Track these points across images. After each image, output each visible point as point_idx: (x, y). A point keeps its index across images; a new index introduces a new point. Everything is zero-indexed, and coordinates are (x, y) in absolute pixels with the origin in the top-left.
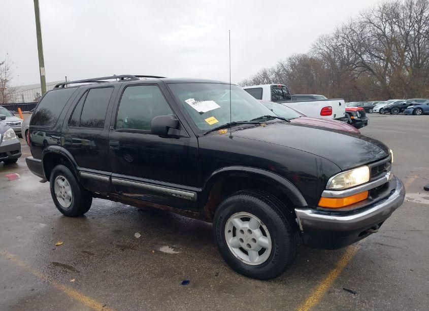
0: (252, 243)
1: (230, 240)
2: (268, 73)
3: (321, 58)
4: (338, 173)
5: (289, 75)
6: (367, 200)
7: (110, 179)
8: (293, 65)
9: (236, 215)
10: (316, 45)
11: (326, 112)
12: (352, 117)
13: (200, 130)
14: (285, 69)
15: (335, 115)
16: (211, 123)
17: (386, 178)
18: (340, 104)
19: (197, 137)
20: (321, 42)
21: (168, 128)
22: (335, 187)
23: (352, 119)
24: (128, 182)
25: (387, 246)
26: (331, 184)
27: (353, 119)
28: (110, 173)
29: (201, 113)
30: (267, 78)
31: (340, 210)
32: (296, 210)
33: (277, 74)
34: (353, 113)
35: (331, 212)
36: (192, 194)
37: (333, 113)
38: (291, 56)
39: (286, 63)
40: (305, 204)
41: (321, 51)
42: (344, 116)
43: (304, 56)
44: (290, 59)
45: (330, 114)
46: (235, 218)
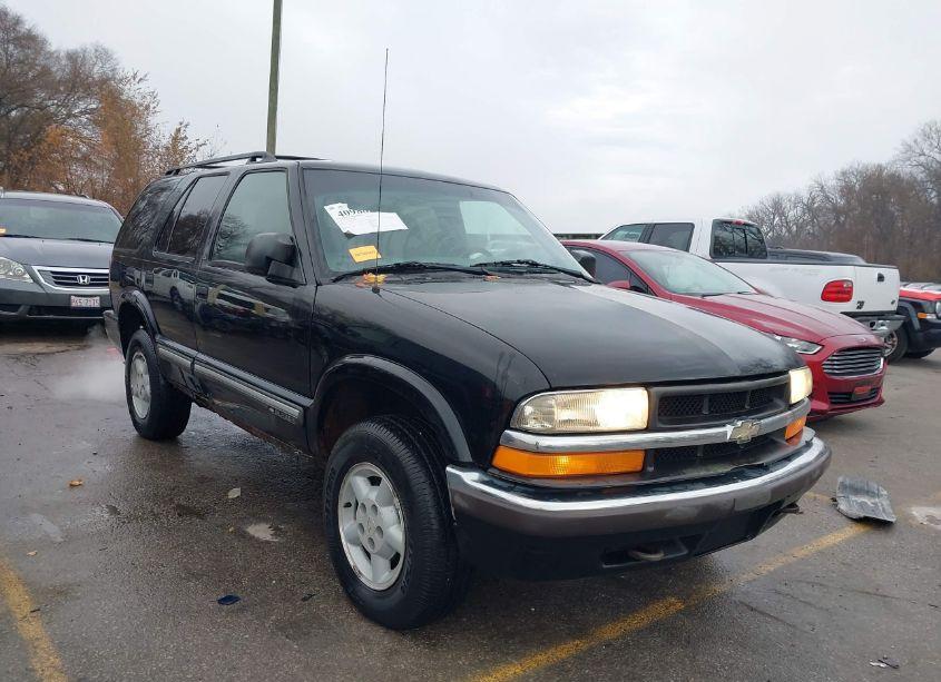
0: (376, 537)
1: (346, 526)
2: (786, 205)
3: (921, 176)
4: (543, 391)
5: (837, 211)
6: (642, 473)
7: (193, 364)
8: (847, 190)
9: (358, 468)
10: (913, 144)
11: (837, 292)
12: (921, 315)
13: (330, 271)
14: (827, 197)
15: (861, 304)
16: (357, 259)
17: (725, 433)
18: (881, 278)
19: (318, 285)
20: (927, 136)
21: (269, 260)
22: (532, 424)
23: (920, 320)
24: (213, 373)
25: (762, 613)
26: (522, 419)
27: (922, 321)
28: (193, 352)
29: (349, 236)
30: (782, 214)
31: (535, 482)
32: (448, 469)
33: (809, 208)
34: (926, 305)
35: (516, 484)
36: (295, 412)
37: (856, 298)
38: (846, 167)
39: (832, 182)
40: (466, 456)
41: (922, 159)
42: (894, 308)
43: (880, 169)
44: (844, 174)
45: (848, 300)
46: (356, 474)
